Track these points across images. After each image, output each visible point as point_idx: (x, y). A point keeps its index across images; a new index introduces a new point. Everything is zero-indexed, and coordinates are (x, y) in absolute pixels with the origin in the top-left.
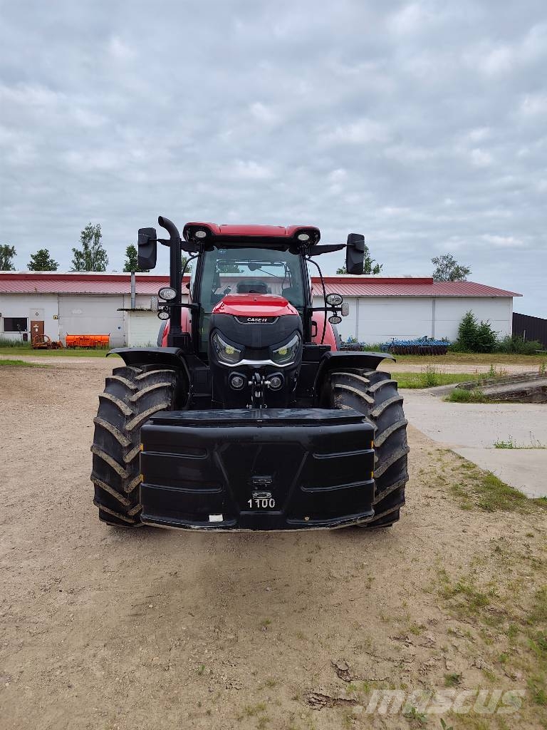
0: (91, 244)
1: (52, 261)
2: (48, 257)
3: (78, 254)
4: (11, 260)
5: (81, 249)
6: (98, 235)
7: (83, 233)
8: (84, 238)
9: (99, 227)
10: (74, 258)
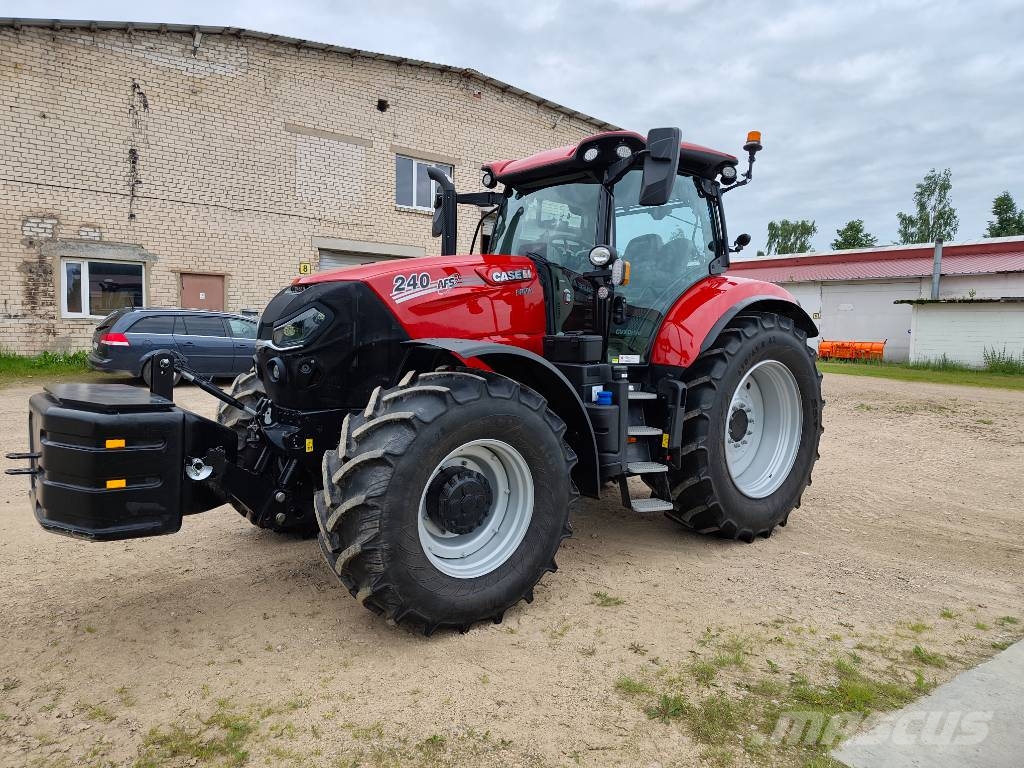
0: (932, 202)
1: (867, 236)
2: (861, 231)
3: (907, 221)
4: (811, 240)
5: (913, 212)
6: (945, 187)
7: (919, 186)
8: (921, 194)
9: (948, 174)
10: (901, 227)
